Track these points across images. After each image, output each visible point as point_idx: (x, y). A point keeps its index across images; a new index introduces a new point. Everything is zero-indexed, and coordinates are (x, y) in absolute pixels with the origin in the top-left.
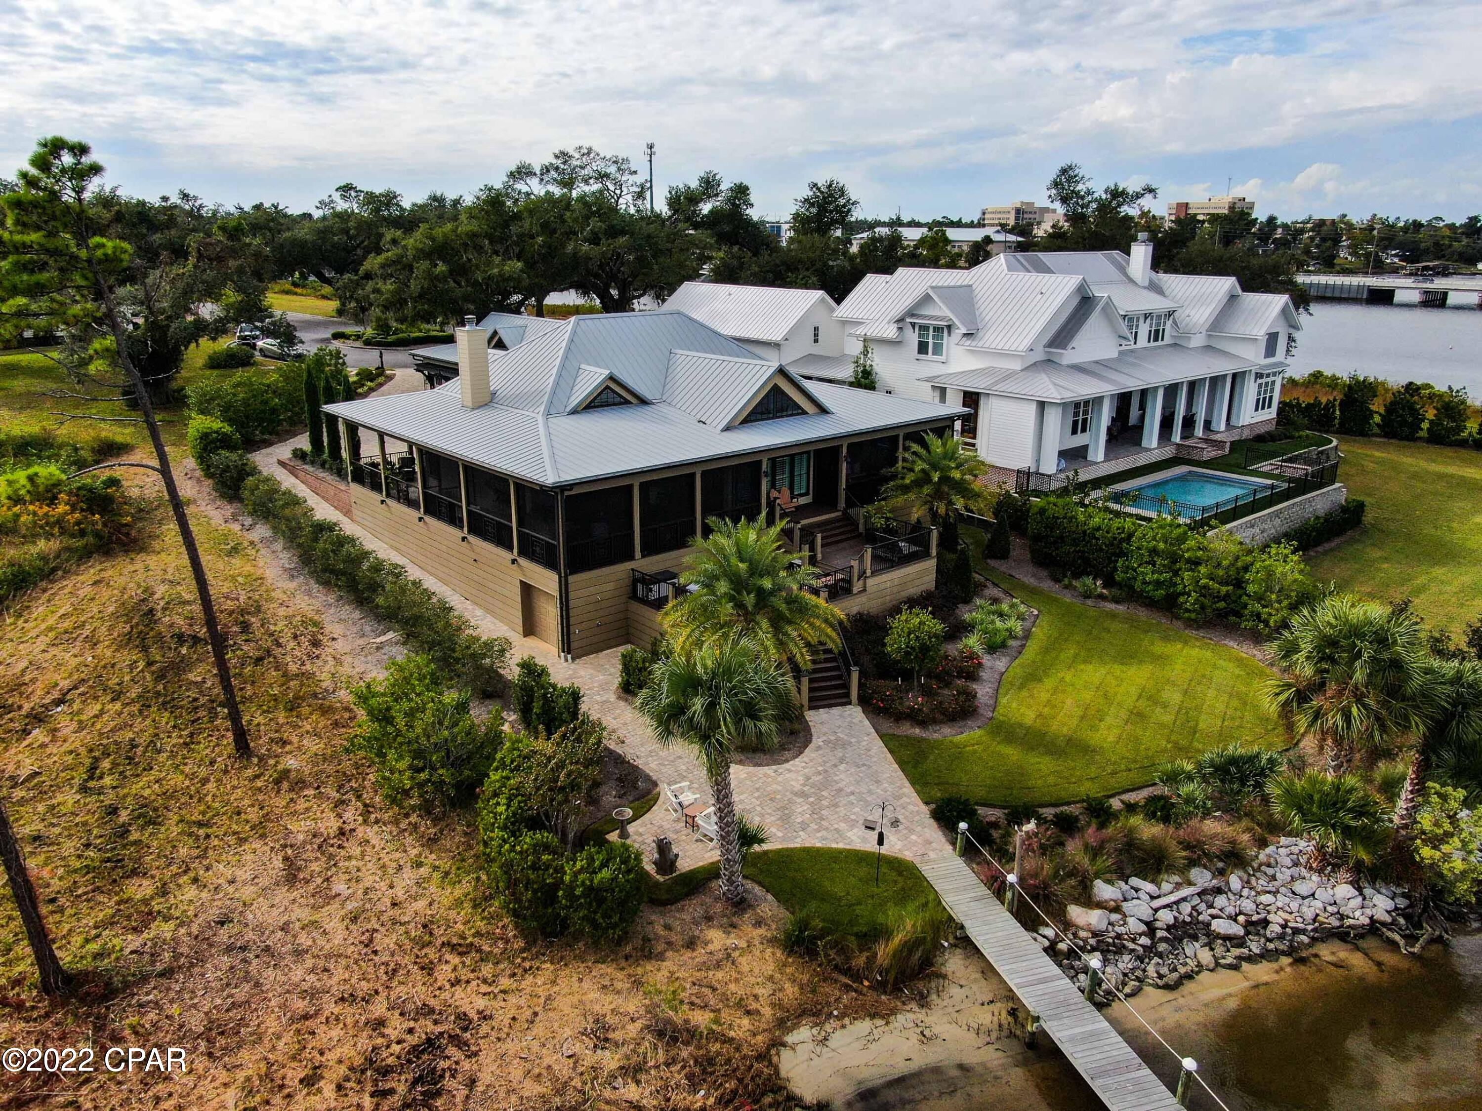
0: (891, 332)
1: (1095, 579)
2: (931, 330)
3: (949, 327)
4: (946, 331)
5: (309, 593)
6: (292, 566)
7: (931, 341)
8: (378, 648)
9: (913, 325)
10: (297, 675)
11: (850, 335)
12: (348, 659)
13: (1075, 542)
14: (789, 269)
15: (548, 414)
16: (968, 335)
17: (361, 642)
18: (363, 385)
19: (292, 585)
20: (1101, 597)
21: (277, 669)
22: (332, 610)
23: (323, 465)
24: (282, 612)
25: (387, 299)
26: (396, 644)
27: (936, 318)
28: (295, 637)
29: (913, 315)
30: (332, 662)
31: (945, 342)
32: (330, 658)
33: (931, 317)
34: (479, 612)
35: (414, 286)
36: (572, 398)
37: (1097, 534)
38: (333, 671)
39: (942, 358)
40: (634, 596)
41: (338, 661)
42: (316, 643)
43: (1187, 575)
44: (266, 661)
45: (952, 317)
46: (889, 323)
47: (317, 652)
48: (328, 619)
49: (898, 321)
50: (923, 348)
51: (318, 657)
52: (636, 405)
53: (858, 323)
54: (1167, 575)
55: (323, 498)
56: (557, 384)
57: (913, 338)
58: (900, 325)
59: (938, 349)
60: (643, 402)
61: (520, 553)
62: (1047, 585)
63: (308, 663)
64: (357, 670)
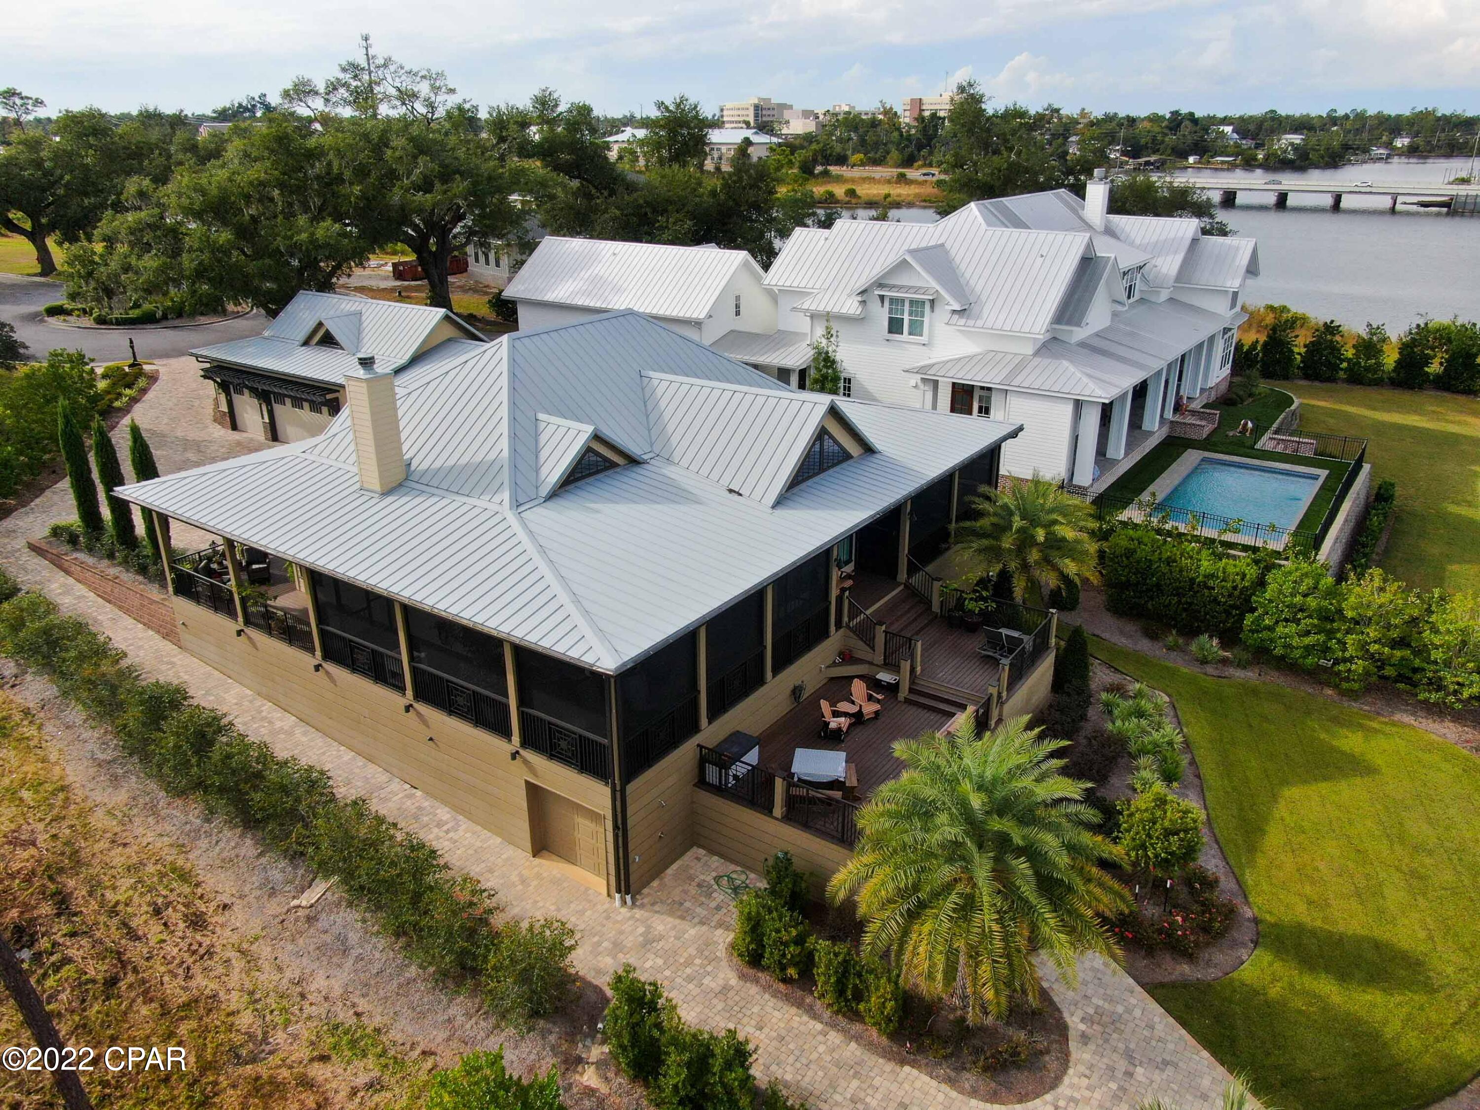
0: (851, 306)
1: (1211, 637)
2: (907, 304)
3: (932, 302)
4: (927, 306)
5: (152, 809)
6: (108, 756)
7: (906, 318)
8: (310, 920)
9: (882, 298)
10: (186, 1006)
11: (794, 309)
12: (264, 950)
13: (1178, 593)
14: (655, 211)
15: (517, 504)
16: (961, 312)
17: (274, 907)
18: (120, 395)
19: (121, 796)
20: (1224, 661)
21: (149, 1000)
22: (203, 843)
23: (111, 556)
24: (118, 858)
25: (148, 281)
26: (338, 905)
27: (917, 290)
28: (157, 912)
29: (881, 285)
30: (238, 964)
31: (926, 320)
32: (232, 954)
33: (908, 289)
34: (444, 813)
35: (188, 262)
36: (544, 471)
37: (1211, 583)
38: (248, 986)
39: (923, 339)
40: (701, 782)
41: (251, 961)
42: (197, 922)
43: (1350, 639)
44: (123, 985)
45: (938, 288)
46: (849, 296)
47: (206, 942)
48: (202, 863)
49: (863, 292)
50: (895, 326)
51: (210, 953)
52: (625, 469)
53: (802, 294)
54: (1322, 638)
55: (120, 608)
56: (514, 451)
57: (882, 315)
58: (864, 298)
59: (916, 329)
60: (633, 461)
61: (525, 744)
62: (1145, 645)
63: (196, 970)
64: (288, 974)
